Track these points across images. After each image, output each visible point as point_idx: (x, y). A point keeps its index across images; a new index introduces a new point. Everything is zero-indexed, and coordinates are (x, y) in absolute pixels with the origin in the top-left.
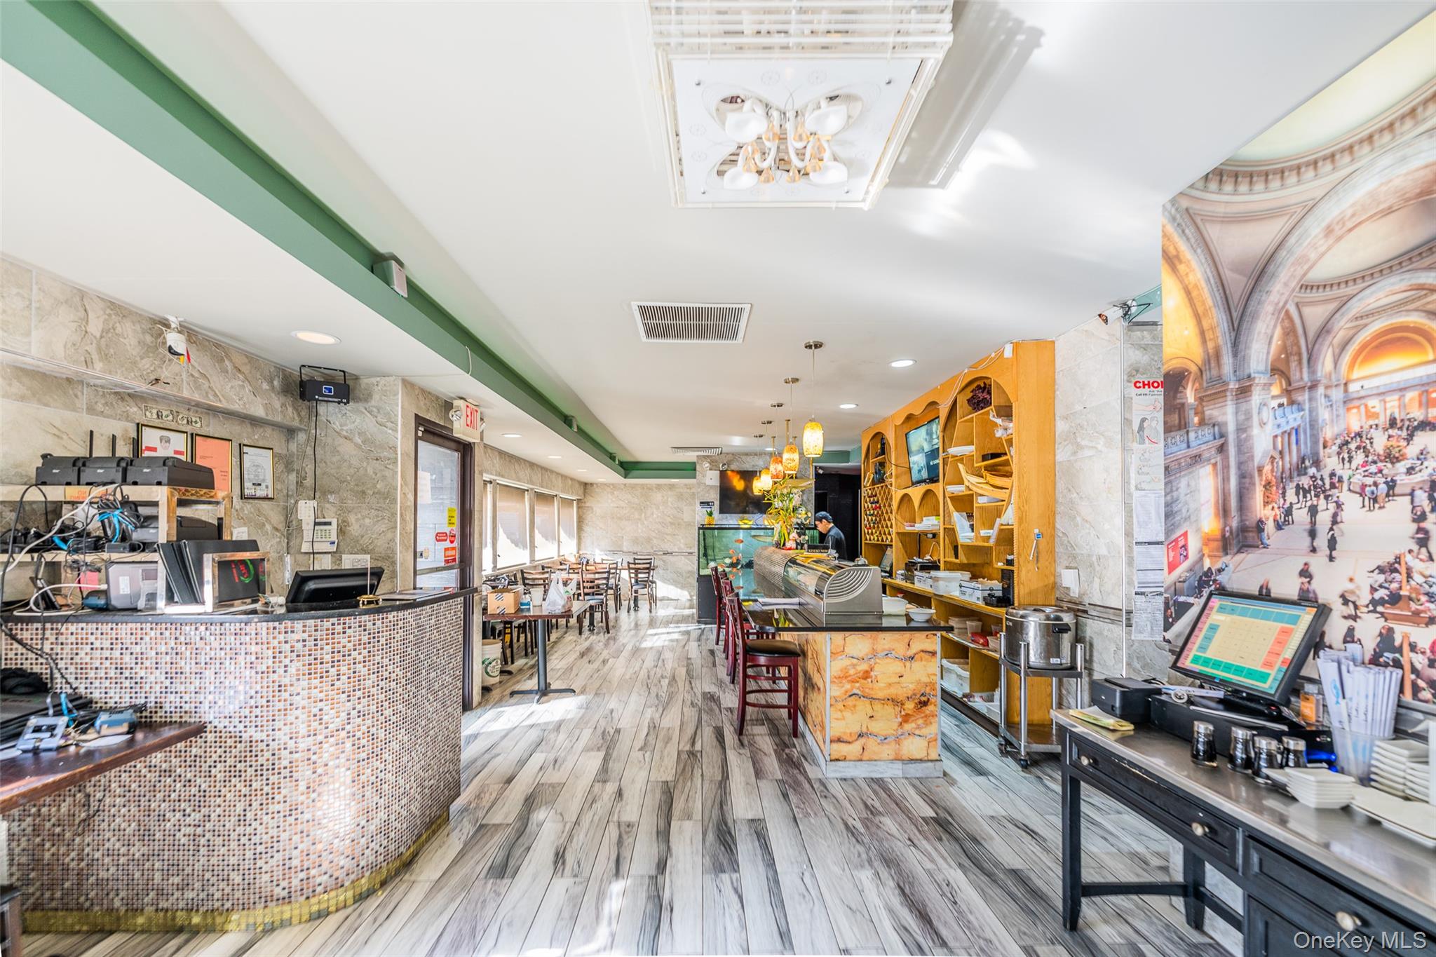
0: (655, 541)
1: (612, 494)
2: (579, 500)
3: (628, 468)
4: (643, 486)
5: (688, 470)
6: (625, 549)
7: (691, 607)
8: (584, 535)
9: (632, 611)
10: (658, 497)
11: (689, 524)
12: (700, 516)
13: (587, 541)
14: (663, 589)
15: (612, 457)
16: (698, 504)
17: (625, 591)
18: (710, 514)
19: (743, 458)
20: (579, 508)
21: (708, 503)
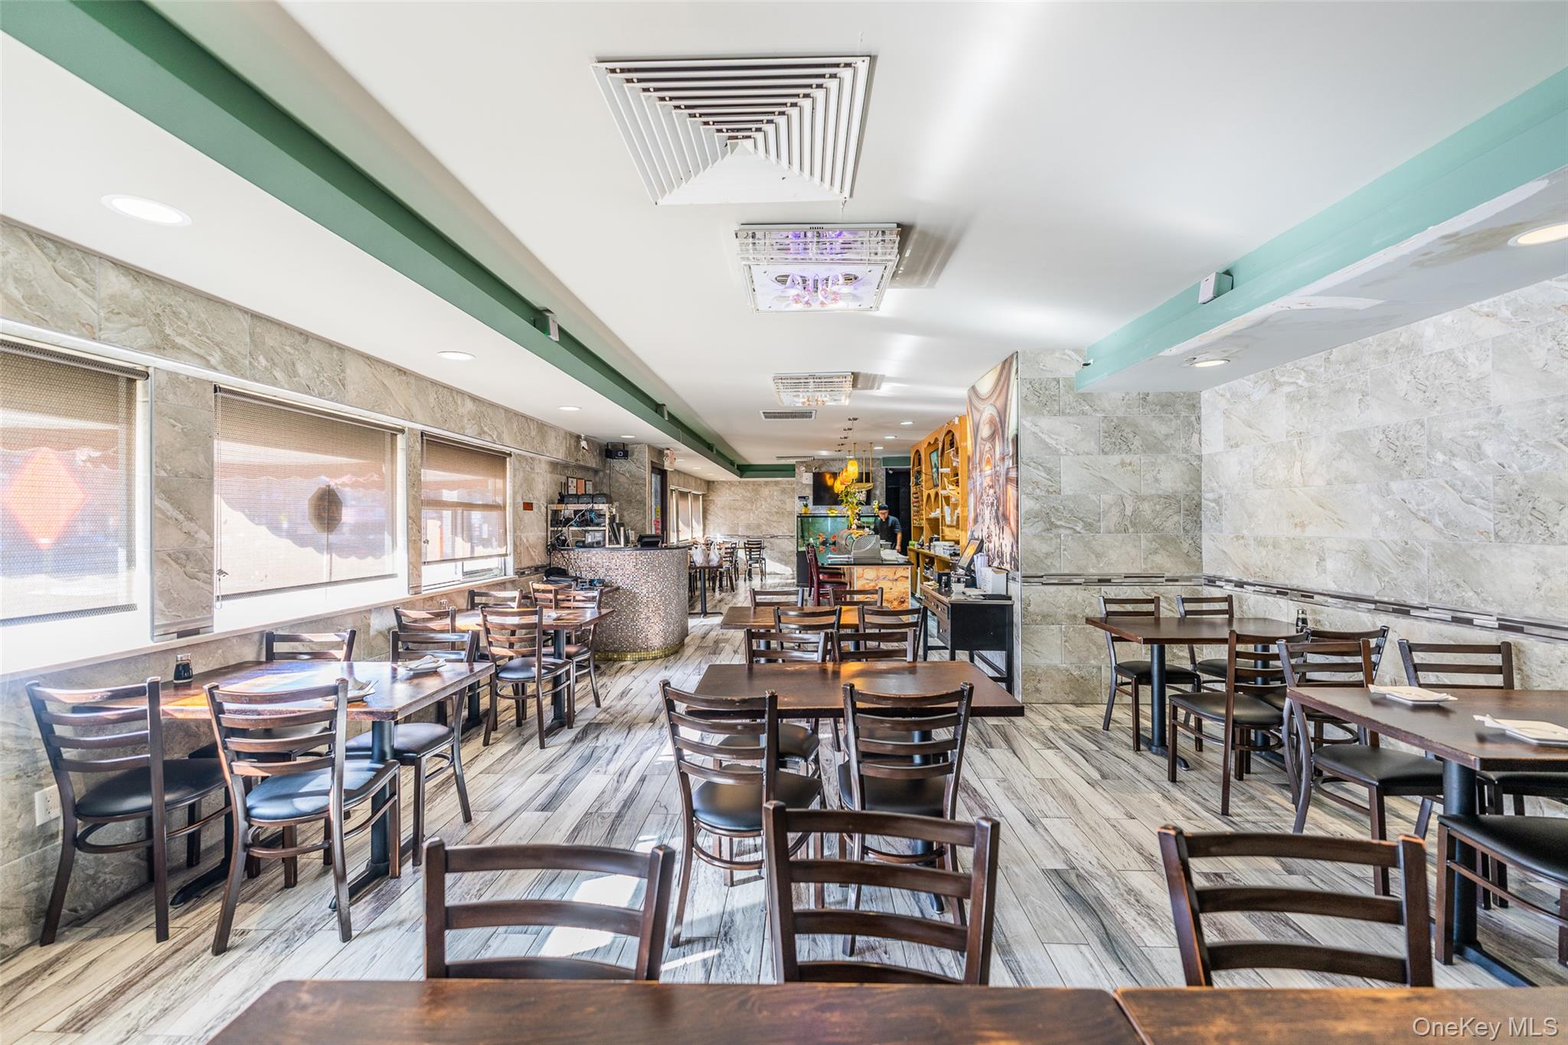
0: (764, 527)
1: (730, 489)
2: (703, 495)
3: (743, 469)
4: (754, 483)
5: (788, 470)
6: (740, 534)
7: (793, 579)
8: (707, 522)
9: (747, 581)
10: (765, 491)
11: (791, 513)
12: (798, 507)
13: (711, 527)
14: (771, 566)
15: (732, 463)
16: (797, 498)
17: (742, 567)
18: (806, 506)
19: (831, 462)
20: (703, 501)
21: (804, 498)
